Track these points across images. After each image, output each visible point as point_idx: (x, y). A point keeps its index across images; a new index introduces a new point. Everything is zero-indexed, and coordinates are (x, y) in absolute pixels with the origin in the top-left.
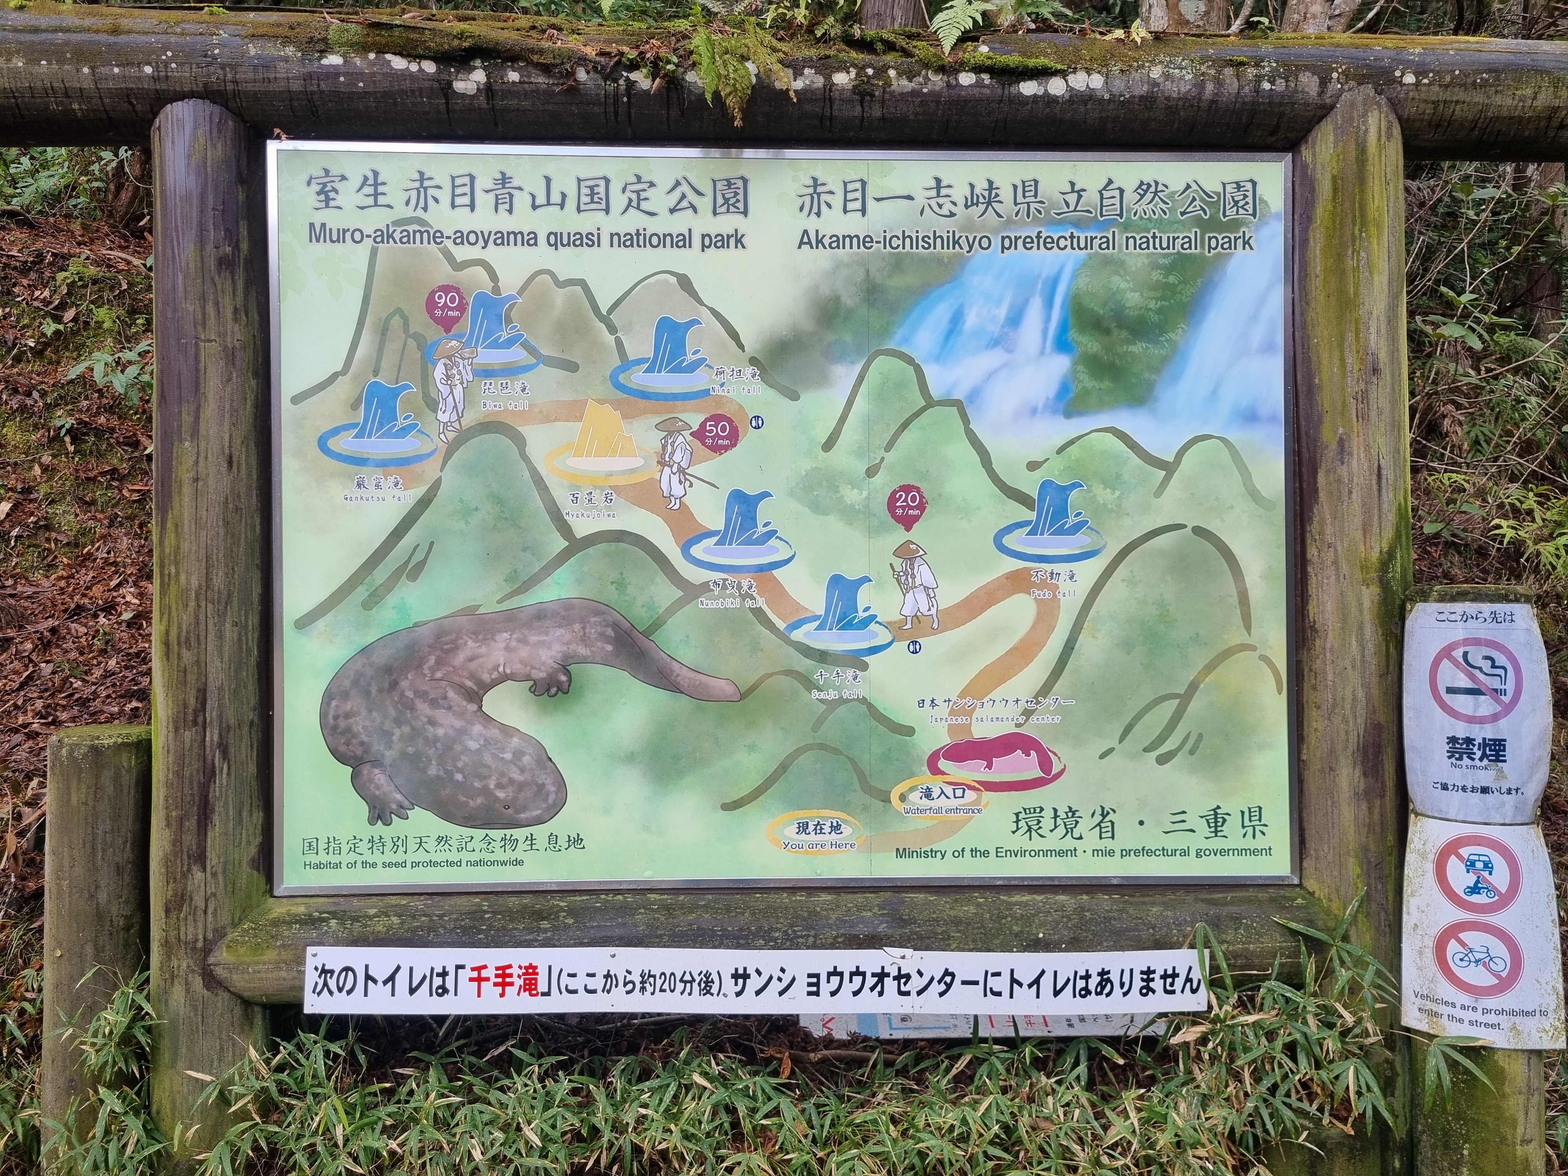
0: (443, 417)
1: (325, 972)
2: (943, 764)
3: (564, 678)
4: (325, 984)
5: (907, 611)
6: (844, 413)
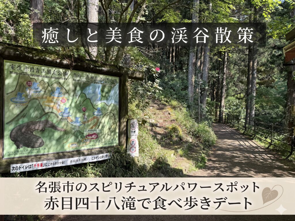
0: (29, 97)
1: (13, 168)
2: (87, 137)
3: (44, 129)
4: (14, 169)
5: (84, 121)
6: (77, 99)
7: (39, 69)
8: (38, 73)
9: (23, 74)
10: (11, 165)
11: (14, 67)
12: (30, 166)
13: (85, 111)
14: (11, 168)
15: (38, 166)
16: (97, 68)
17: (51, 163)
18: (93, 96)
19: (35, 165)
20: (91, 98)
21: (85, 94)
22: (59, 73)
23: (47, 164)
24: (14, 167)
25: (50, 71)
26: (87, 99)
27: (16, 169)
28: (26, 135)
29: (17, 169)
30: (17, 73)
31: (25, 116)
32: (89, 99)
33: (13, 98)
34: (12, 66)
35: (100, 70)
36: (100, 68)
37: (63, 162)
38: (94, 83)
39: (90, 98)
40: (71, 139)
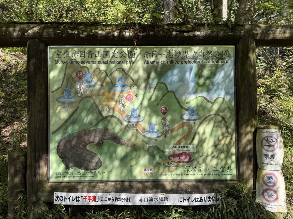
0: (79, 95)
1: (57, 197)
2: (171, 158)
3: (101, 142)
4: (57, 199)
5: (164, 130)
6: (153, 94)
7: (92, 52)
8: (91, 57)
9: (71, 62)
10: (55, 193)
11: (60, 53)
12: (79, 198)
13: (166, 113)
14: (55, 198)
15: (90, 200)
16: (186, 34)
17: (109, 198)
18: (179, 87)
19: (85, 197)
20: (177, 90)
21: (165, 84)
22: (122, 54)
23: (103, 198)
24: (59, 197)
25: (108, 53)
26: (168, 92)
27: (60, 200)
28: (77, 151)
29: (62, 199)
30: (64, 62)
31: (75, 122)
32: (173, 92)
33: (60, 98)
34: (58, 53)
35: (190, 36)
36: (191, 34)
37: (127, 198)
38: (180, 62)
39: (173, 90)
40: (144, 160)
